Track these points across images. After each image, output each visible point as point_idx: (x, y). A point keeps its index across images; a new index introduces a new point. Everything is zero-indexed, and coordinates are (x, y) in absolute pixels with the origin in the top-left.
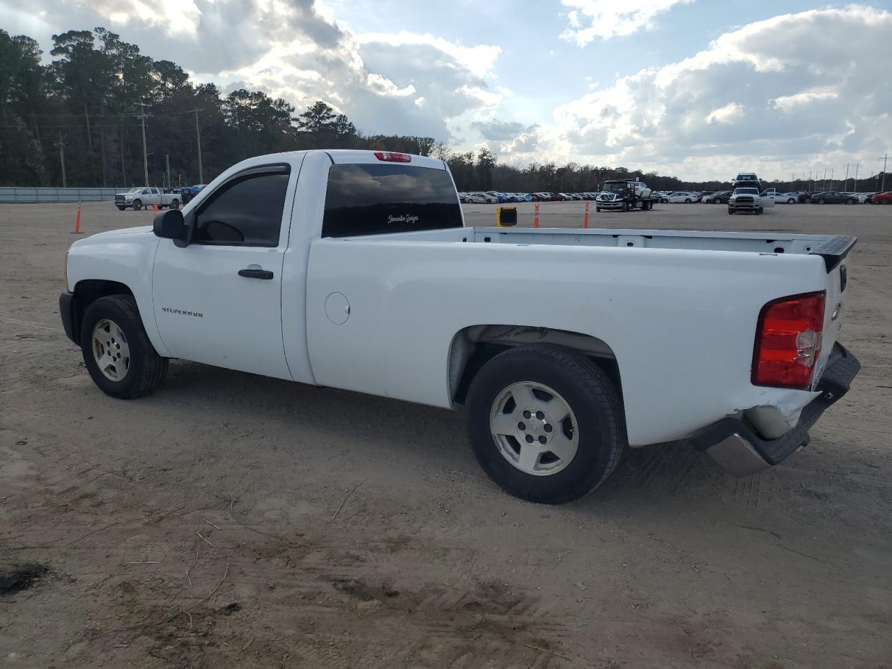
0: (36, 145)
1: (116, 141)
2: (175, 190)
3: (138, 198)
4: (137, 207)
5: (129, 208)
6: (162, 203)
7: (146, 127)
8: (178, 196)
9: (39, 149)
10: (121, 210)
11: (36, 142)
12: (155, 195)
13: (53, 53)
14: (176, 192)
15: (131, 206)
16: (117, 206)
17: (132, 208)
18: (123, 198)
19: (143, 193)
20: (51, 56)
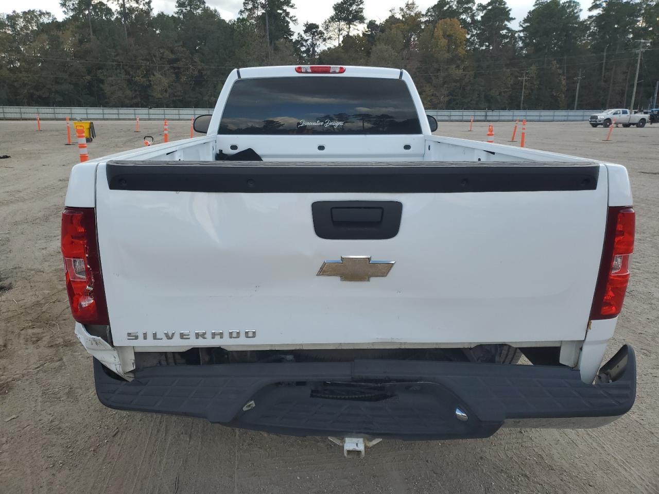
0: (562, 79)
1: (624, 73)
2: (644, 111)
3: (609, 117)
4: (607, 125)
5: (600, 126)
6: (630, 122)
7: (641, 59)
8: (647, 116)
9: (564, 82)
10: (594, 127)
11: (562, 78)
12: (625, 115)
13: (590, 9)
14: (646, 113)
15: (601, 124)
16: (591, 124)
17: (602, 126)
18: (596, 117)
19: (614, 114)
20: (588, 12)
